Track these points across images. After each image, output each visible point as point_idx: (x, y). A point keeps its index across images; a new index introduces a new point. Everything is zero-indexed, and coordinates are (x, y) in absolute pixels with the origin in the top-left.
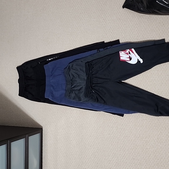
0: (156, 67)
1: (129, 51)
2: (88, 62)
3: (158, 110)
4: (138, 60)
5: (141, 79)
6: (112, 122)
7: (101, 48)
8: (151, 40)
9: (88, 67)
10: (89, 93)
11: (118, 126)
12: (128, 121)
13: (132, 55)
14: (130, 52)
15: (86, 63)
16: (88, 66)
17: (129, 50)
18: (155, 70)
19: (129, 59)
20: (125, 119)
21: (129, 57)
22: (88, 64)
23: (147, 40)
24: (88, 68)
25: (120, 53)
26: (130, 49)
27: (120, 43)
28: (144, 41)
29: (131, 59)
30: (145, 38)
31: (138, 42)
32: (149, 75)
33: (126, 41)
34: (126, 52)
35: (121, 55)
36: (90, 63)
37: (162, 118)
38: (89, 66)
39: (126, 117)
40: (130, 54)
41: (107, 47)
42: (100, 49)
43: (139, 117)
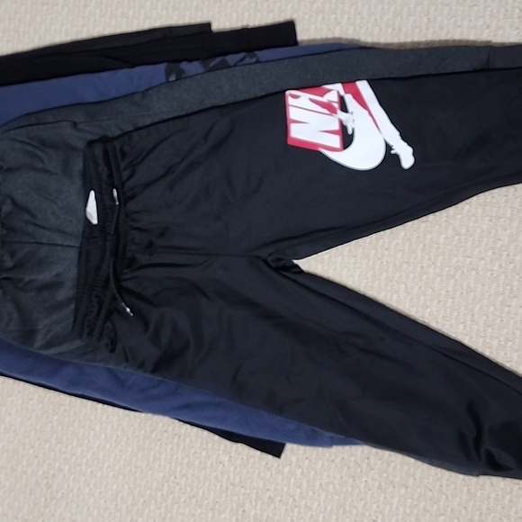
0: (489, 199)
1: (342, 93)
2: (104, 140)
3: (478, 440)
4: (388, 148)
5: (399, 255)
6: (216, 478)
7: (190, 61)
8: (475, 42)
9: (102, 167)
10: (103, 312)
11: (247, 507)
12: (305, 484)
13: (357, 119)
14: (349, 99)
15: (90, 143)
16: (101, 162)
17: (338, 87)
18: (480, 211)
19: (335, 141)
20: (287, 469)
21: (336, 127)
22: (106, 152)
23: (449, 37)
24: (104, 177)
25: (290, 101)
26: (349, 82)
27: (295, 43)
28: (433, 42)
29: (347, 139)
30: (441, 28)
31: (401, 45)
32: (442, 241)
33: (330, 36)
34: (325, 99)
35: (293, 113)
36: (117, 144)
37: (492, 485)
38: (108, 164)
39: (294, 459)
40: (344, 108)
41: (227, 54)
42: (184, 65)
43: (365, 466)
